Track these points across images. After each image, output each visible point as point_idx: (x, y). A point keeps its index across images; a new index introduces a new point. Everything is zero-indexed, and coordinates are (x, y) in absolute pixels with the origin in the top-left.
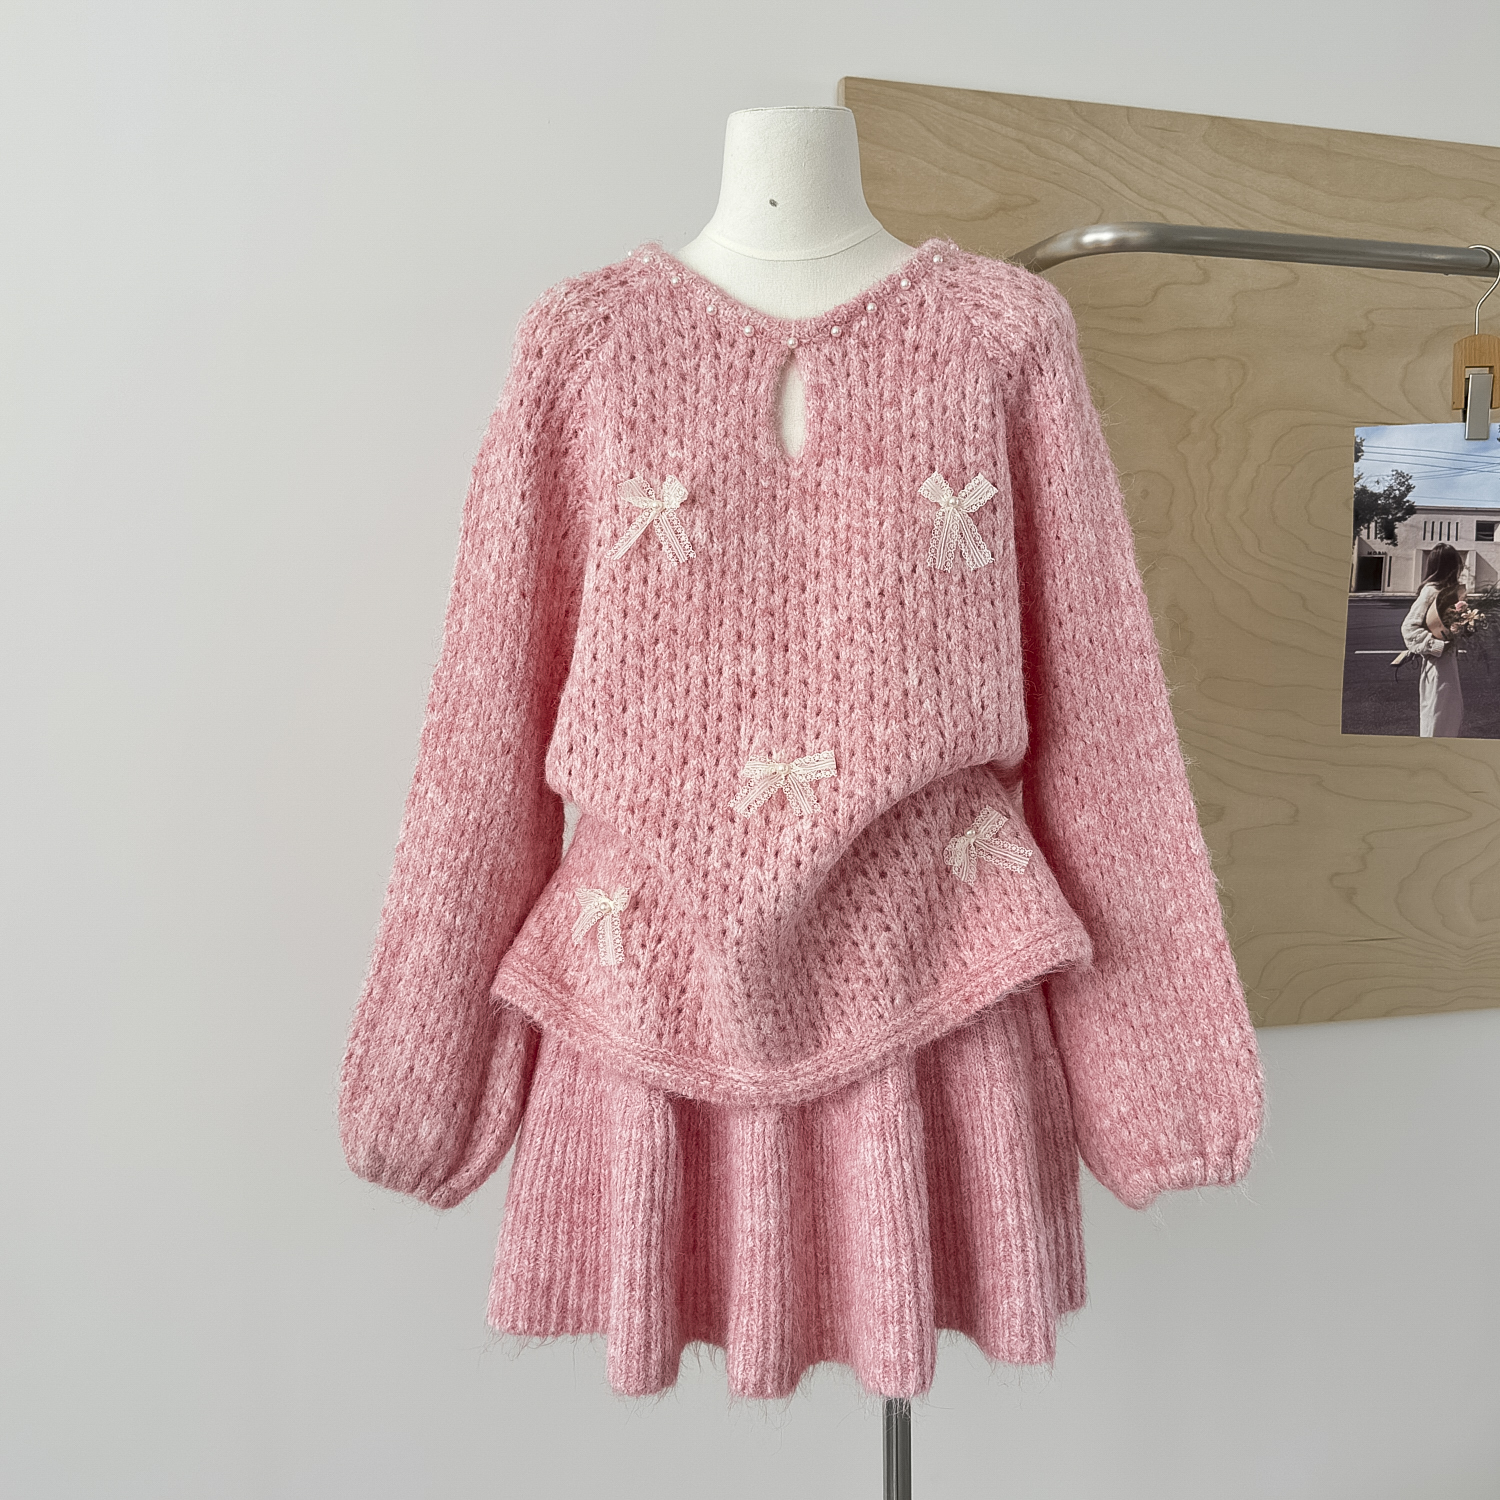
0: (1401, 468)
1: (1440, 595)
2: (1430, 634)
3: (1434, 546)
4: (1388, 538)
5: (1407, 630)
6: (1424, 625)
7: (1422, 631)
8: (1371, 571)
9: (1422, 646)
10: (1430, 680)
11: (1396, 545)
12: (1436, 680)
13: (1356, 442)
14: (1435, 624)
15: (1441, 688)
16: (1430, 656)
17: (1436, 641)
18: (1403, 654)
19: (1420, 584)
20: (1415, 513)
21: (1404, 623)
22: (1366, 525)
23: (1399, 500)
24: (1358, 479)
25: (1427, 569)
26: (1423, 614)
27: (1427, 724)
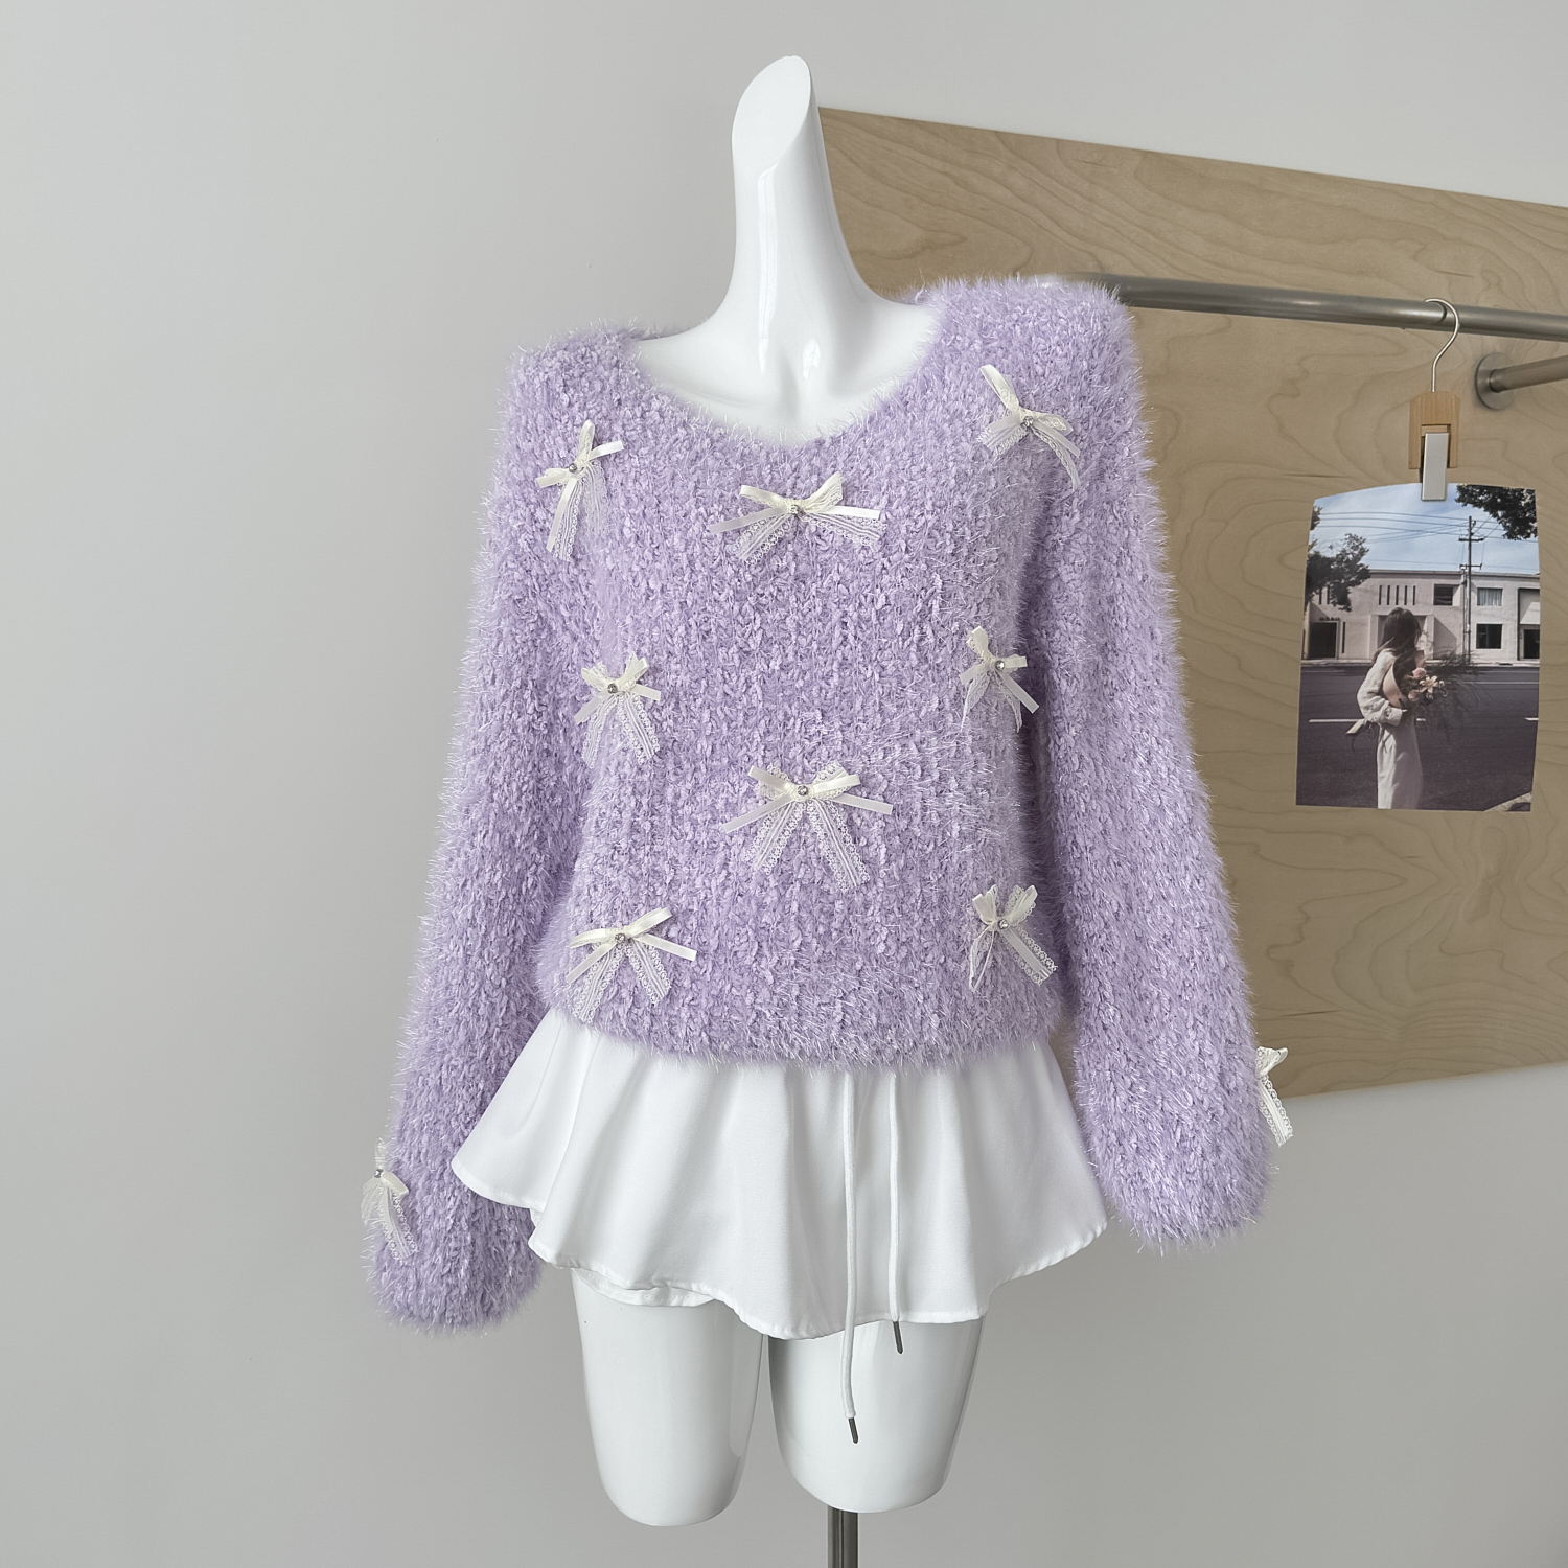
0: (1354, 532)
1: (1397, 662)
2: (1387, 702)
3: (1390, 611)
4: (1340, 604)
5: (1362, 698)
6: (1380, 693)
7: (1377, 700)
8: (1324, 638)
9: (1378, 715)
10: (1388, 748)
11: (1349, 610)
12: (1394, 749)
13: (1313, 512)
14: (1392, 692)
15: (1399, 758)
16: (1387, 725)
17: (1394, 709)
18: (1359, 723)
19: (1376, 650)
20: (1369, 577)
21: (1360, 691)
23: (1352, 564)
24: (1312, 546)
25: (1382, 635)
26: (1379, 681)
27: (1385, 795)
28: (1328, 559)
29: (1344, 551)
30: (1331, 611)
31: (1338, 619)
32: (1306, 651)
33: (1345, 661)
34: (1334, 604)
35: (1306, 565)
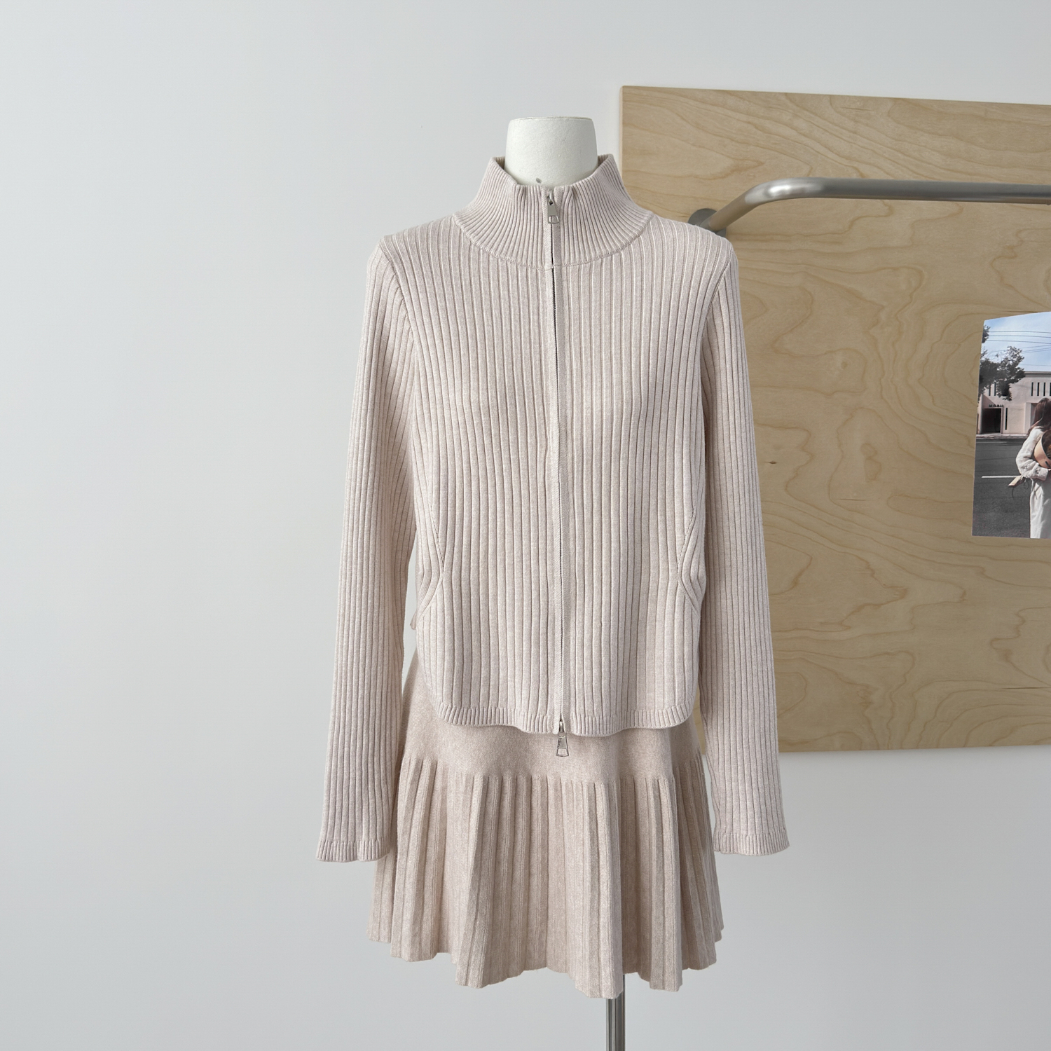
0: (1016, 346)
1: (1044, 435)
2: (1037, 464)
3: (1040, 400)
4: (1004, 395)
5: (1021, 459)
6: (1032, 457)
7: (1030, 462)
8: (992, 419)
9: (1030, 473)
10: (1038, 496)
11: (1010, 400)
12: (1042, 497)
13: (984, 330)
14: (1041, 457)
15: (1045, 503)
16: (1037, 480)
17: (1042, 469)
18: (1017, 478)
19: (1029, 428)
20: (1024, 377)
21: (1018, 456)
22: (988, 386)
23: (1012, 368)
24: (984, 353)
25: (1034, 417)
26: (1032, 449)
27: (1036, 530)
28: (995, 364)
29: (1006, 359)
30: (997, 401)
31: (1003, 406)
32: (979, 428)
33: (1008, 435)
34: (1000, 396)
35: (979, 368)
